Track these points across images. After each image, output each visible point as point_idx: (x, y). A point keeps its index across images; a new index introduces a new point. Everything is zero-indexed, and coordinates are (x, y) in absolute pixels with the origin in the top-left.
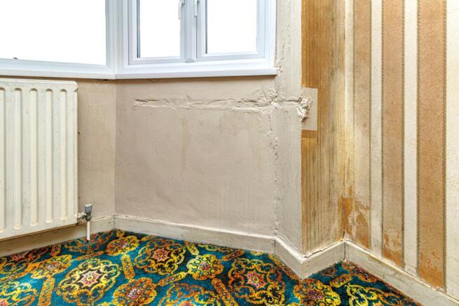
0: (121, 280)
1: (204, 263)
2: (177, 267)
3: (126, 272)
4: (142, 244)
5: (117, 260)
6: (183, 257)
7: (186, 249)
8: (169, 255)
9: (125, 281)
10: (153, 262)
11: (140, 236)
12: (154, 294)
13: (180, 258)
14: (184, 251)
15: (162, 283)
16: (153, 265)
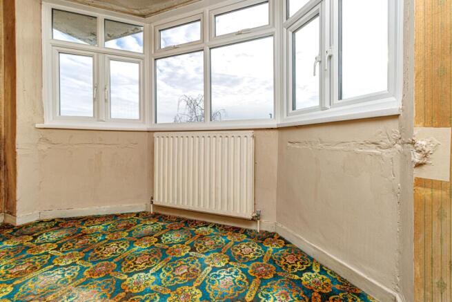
0: (260, 259)
1: (317, 279)
2: (296, 271)
3: (265, 257)
4: (284, 247)
5: (265, 249)
6: (305, 268)
7: (312, 265)
8: (296, 262)
9: (262, 261)
10: (284, 260)
11: (287, 242)
12: (271, 276)
13: (303, 267)
14: (309, 265)
15: (280, 274)
16: (282, 262)
